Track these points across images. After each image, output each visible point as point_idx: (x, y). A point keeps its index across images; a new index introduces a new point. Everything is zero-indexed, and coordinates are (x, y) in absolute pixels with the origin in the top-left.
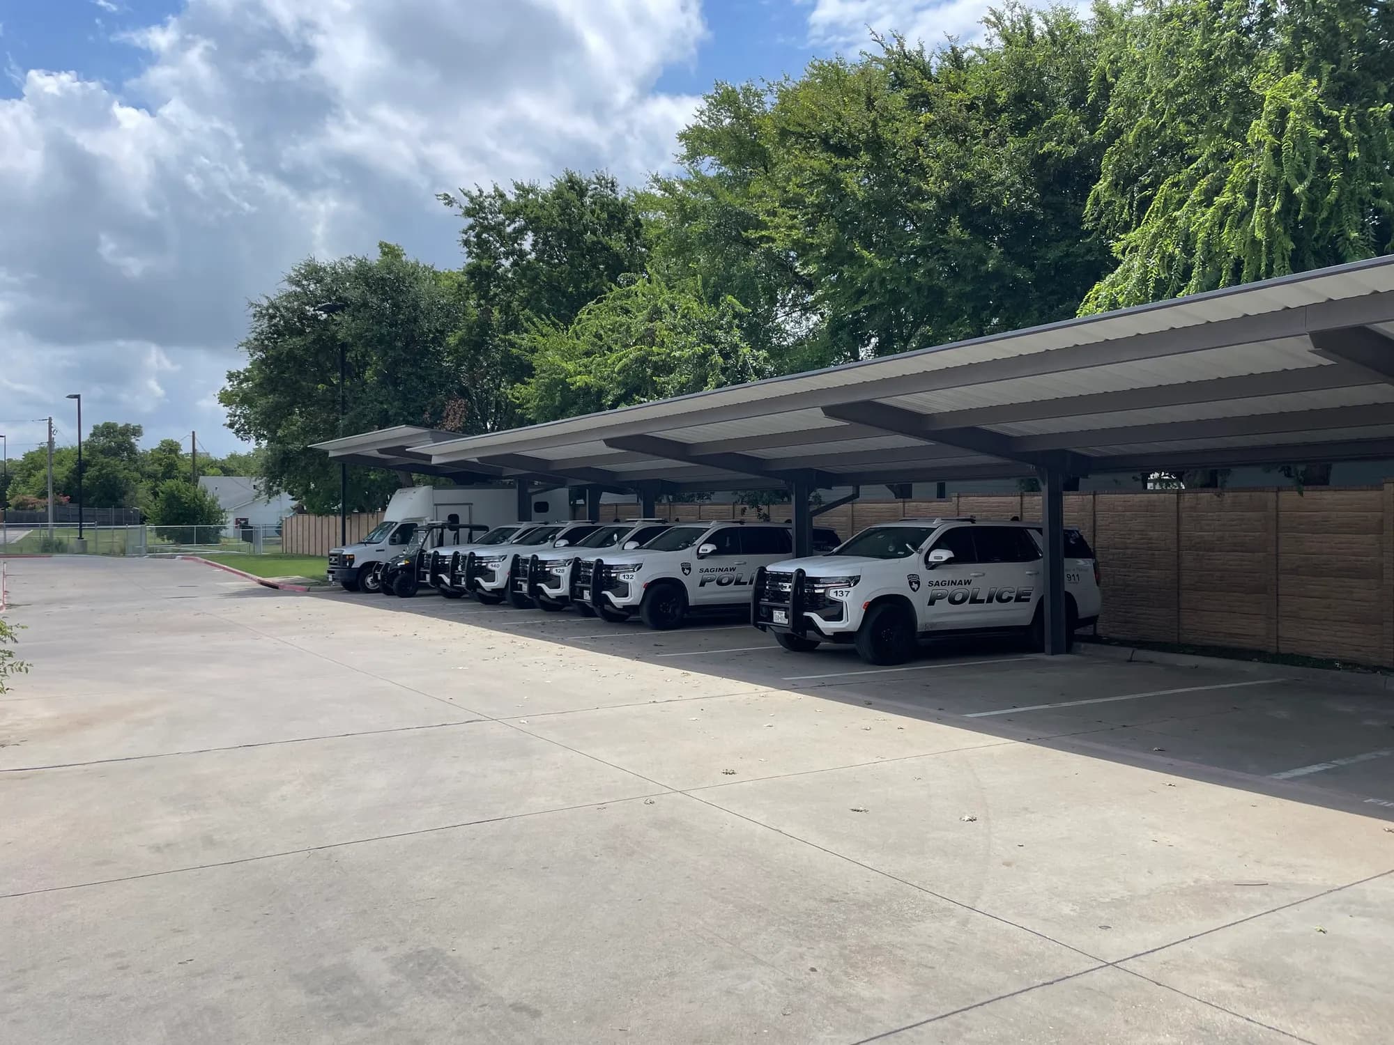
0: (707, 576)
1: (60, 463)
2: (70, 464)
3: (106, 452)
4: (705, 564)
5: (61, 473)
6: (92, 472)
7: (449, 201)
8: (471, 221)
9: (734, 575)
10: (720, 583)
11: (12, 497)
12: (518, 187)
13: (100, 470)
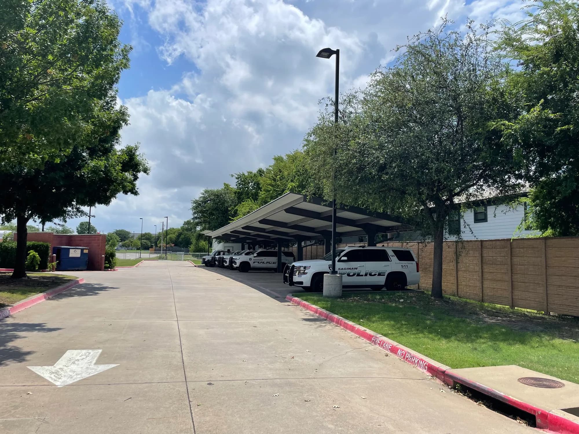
0: (255, 261)
1: (174, 233)
2: (177, 234)
3: (187, 230)
4: (255, 258)
5: (173, 236)
6: (182, 236)
7: (232, 176)
8: (237, 180)
9: (262, 261)
10: (258, 263)
11: (159, 244)
12: (248, 172)
13: (185, 236)
